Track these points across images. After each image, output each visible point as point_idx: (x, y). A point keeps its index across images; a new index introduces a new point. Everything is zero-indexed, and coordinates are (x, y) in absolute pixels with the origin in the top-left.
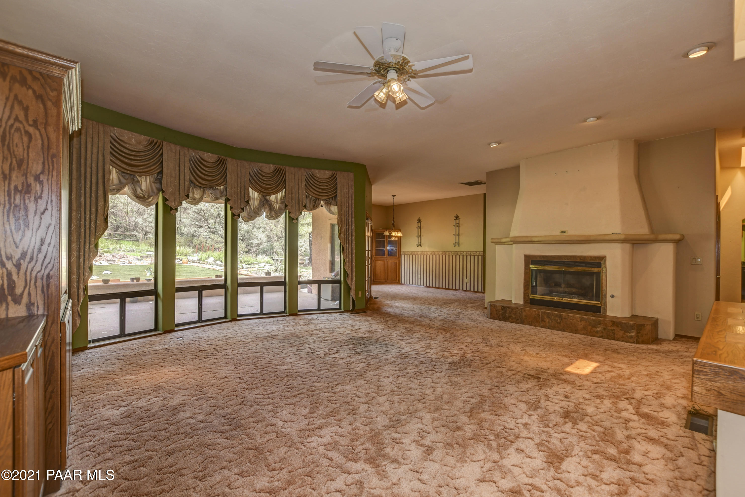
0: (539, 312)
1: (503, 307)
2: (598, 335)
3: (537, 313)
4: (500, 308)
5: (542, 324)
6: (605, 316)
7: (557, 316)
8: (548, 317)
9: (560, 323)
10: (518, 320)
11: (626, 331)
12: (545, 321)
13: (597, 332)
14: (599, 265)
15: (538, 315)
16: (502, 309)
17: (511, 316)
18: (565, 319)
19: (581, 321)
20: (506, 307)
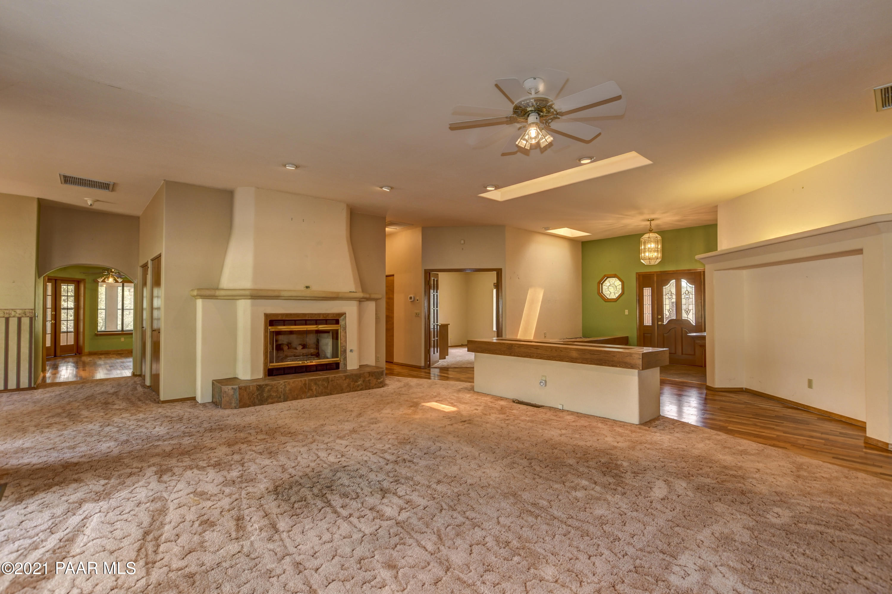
0: (305, 380)
1: (259, 386)
2: (359, 389)
3: (303, 382)
4: (255, 389)
5: (309, 394)
6: (346, 371)
7: (324, 380)
8: (316, 384)
9: (327, 387)
10: (280, 397)
11: (378, 379)
12: (312, 390)
13: (358, 386)
14: (337, 322)
15: (305, 384)
16: (258, 389)
17: (271, 395)
18: (332, 381)
19: (345, 379)
20: (263, 385)
